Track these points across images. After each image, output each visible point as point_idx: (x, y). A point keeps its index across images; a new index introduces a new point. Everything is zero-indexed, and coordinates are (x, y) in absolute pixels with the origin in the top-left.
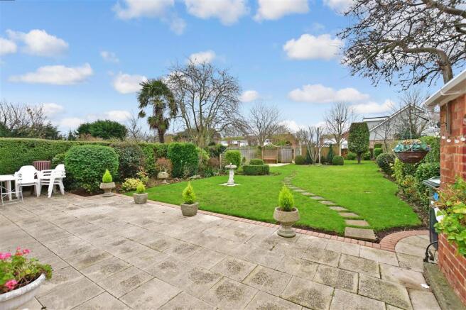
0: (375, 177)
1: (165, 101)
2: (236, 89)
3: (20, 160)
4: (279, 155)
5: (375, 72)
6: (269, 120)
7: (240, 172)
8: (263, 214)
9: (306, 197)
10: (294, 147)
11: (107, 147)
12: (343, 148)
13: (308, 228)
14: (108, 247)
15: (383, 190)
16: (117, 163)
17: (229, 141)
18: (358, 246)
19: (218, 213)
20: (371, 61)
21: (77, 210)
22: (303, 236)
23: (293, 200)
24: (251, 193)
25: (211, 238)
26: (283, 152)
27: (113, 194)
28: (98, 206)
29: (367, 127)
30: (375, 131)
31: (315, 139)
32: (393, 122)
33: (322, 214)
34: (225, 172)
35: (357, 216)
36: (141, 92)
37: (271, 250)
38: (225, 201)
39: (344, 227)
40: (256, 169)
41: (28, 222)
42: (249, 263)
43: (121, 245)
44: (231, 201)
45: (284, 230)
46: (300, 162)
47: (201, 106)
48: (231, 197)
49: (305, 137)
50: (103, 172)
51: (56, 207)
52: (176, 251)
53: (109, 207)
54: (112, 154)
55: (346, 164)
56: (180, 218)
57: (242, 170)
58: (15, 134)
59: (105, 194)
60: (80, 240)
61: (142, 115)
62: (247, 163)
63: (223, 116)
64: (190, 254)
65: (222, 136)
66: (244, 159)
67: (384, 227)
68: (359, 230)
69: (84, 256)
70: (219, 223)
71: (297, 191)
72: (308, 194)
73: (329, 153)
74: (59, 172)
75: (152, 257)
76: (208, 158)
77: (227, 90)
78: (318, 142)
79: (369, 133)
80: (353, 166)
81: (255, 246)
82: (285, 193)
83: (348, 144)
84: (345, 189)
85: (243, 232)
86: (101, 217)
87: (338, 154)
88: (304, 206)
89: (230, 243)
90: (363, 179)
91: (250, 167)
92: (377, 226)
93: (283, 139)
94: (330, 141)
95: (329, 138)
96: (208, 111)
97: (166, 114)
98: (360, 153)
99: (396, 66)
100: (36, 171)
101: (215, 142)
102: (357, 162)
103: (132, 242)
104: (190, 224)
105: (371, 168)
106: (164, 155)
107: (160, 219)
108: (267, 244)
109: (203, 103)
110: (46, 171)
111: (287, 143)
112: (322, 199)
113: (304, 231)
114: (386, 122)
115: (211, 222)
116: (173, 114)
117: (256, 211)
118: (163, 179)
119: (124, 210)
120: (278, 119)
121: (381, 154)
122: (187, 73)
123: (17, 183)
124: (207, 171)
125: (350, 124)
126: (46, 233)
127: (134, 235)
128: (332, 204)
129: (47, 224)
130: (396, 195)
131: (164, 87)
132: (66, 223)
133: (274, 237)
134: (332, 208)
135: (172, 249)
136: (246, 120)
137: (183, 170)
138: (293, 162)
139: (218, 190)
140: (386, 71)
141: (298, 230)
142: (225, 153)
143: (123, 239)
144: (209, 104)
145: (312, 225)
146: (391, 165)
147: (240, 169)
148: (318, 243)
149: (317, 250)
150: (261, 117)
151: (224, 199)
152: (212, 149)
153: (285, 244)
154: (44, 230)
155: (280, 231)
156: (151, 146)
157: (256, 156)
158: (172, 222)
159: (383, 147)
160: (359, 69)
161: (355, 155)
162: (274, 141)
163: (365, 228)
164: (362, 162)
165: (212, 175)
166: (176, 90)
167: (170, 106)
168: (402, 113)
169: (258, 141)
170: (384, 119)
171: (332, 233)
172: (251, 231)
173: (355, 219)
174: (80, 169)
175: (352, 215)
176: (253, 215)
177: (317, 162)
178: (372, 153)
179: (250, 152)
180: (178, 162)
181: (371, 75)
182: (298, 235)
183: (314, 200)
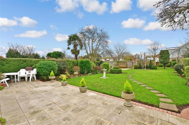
0: (173, 75)
1: (78, 43)
2: (107, 37)
3: (21, 67)
4: (127, 65)
5: (174, 24)
6: (122, 50)
7: (109, 72)
8: (117, 93)
9: (139, 85)
10: (133, 61)
11: (53, 62)
12: (156, 61)
13: (140, 102)
14: (44, 107)
15: (178, 82)
16: (57, 68)
17: (105, 59)
18: (167, 114)
19: (96, 91)
20: (172, 19)
21: (38, 88)
22: (137, 107)
23: (131, 88)
24: (113, 82)
25: (91, 105)
26: (128, 63)
27: (54, 81)
28: (47, 86)
29: (168, 52)
30: (172, 53)
31: (143, 58)
32: (181, 49)
33: (147, 94)
34: (102, 72)
35: (166, 96)
36: (68, 39)
37: (119, 114)
38: (100, 86)
39: (159, 102)
40: (116, 71)
41: (17, 92)
42: (107, 121)
43: (49, 106)
44: (103, 86)
45: (126, 103)
46: (136, 68)
47: (92, 44)
48: (103, 84)
49: (139, 57)
50: (51, 72)
51: (31, 86)
52: (72, 111)
53: (51, 87)
54: (55, 65)
55: (158, 69)
56: (79, 93)
57: (110, 71)
58: (23, 57)
59: (51, 81)
60: (34, 102)
61: (69, 48)
62: (112, 69)
63: (102, 48)
64: (79, 113)
65: (102, 57)
66: (111, 67)
67: (182, 104)
68: (167, 104)
69: (32, 110)
70: (95, 97)
71: (134, 81)
72: (139, 83)
73: (150, 64)
74: (34, 71)
75: (61, 114)
76: (95, 66)
77: (103, 37)
78: (144, 59)
79: (169, 55)
80: (162, 70)
81: (111, 111)
82: (127, 84)
83: (159, 60)
84: (159, 81)
85: (106, 103)
86: (46, 91)
87: (155, 64)
88: (138, 90)
89: (99, 108)
90: (167, 76)
91: (113, 70)
92: (177, 103)
93: (128, 58)
94: (150, 59)
95: (150, 57)
96: (96, 46)
97: (78, 48)
98: (165, 64)
99: (185, 21)
100: (26, 71)
101: (100, 59)
102: (163, 68)
103: (55, 105)
104: (83, 97)
105: (171, 71)
106: (77, 65)
107: (70, 94)
108: (117, 110)
109: (93, 43)
110: (29, 71)
111: (130, 59)
112: (147, 86)
113: (137, 104)
114: (178, 50)
115: (92, 96)
116: (81, 48)
117: (114, 91)
118: (76, 75)
119: (57, 88)
120: (126, 49)
121: (176, 64)
122: (86, 31)
123: (18, 76)
124: (94, 71)
125: (160, 51)
126: (22, 98)
127: (57, 101)
128: (152, 89)
129: (24, 94)
130: (186, 85)
131: (78, 37)
132: (32, 93)
133: (122, 106)
134: (152, 91)
135: (71, 109)
136: (112, 50)
137: (84, 71)
138: (133, 68)
139: (98, 80)
140: (180, 23)
141: (134, 103)
142: (103, 64)
143: (52, 103)
144: (96, 43)
145: (141, 100)
146: (182, 69)
147: (109, 71)
148: (144, 111)
149: (144, 116)
150: (118, 49)
151: (100, 85)
152: (97, 62)
153: (127, 111)
154: (22, 96)
155: (124, 103)
156: (72, 61)
157: (116, 65)
158: (75, 95)
159: (177, 61)
160: (165, 23)
161: (163, 65)
162: (125, 59)
163: (171, 103)
164: (166, 68)
165: (97, 73)
166: (82, 38)
167: (80, 45)
168: (186, 45)
169: (117, 59)
170: (177, 48)
171: (153, 105)
172: (110, 102)
173: (164, 98)
174: (42, 70)
175: (163, 95)
176: (112, 93)
177: (144, 68)
178: (171, 64)
179: (114, 63)
180: (82, 68)
181: (172, 26)
182: (134, 105)
183: (143, 87)
